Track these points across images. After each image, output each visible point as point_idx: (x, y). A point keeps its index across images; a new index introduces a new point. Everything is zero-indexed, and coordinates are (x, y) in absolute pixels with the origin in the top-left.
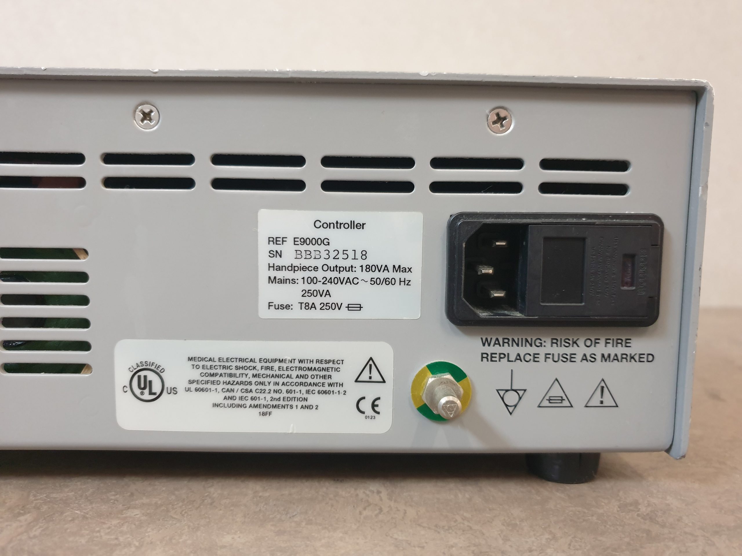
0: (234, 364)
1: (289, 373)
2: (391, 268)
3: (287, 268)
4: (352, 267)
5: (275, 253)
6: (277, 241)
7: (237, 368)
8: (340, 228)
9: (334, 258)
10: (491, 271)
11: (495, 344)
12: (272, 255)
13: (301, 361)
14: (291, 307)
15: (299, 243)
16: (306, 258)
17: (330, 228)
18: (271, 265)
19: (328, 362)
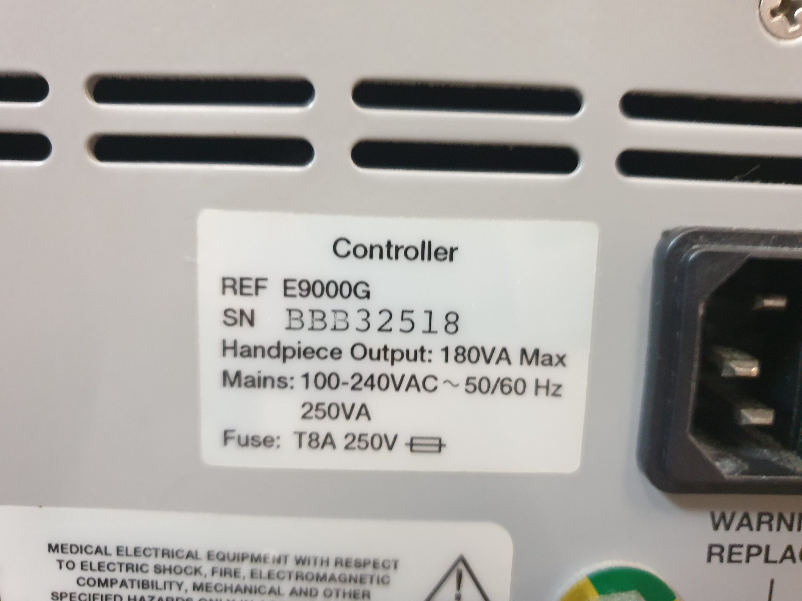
0: (152, 562)
1: (275, 584)
2: (515, 356)
3: (266, 352)
4: (422, 350)
5: (237, 316)
6: (242, 286)
7: (158, 570)
8: (397, 257)
9: (380, 329)
10: (754, 370)
11: (741, 525)
12: (230, 321)
13: (300, 561)
14: (276, 443)
15: (297, 291)
16: (312, 329)
17: (371, 257)
18: (229, 343)
19: (360, 564)
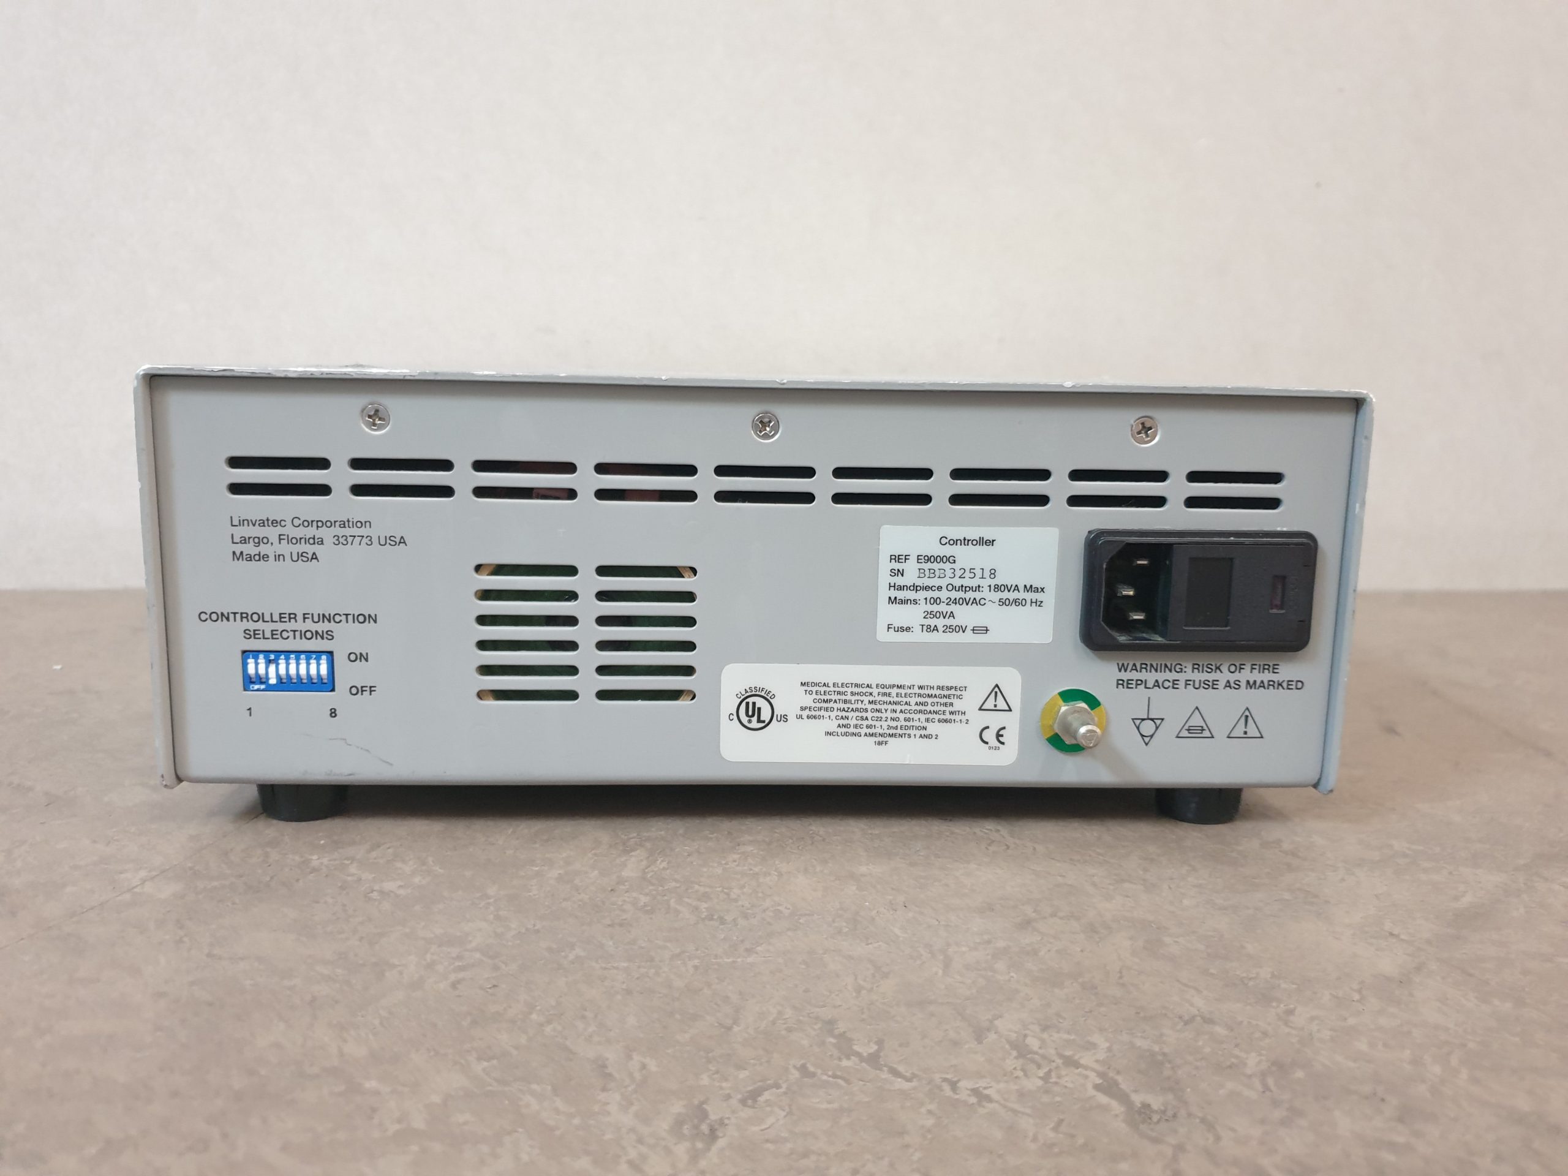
0: (849, 690)
1: (908, 699)
2: (1021, 588)
3: (908, 588)
4: (979, 586)
5: (896, 572)
6: (899, 559)
7: (852, 694)
8: (968, 545)
9: (960, 577)
10: (1131, 593)
11: (1132, 669)
12: (893, 574)
13: (921, 687)
14: (912, 630)
15: (923, 561)
16: (929, 577)
17: (956, 545)
18: (892, 585)
19: (949, 688)
